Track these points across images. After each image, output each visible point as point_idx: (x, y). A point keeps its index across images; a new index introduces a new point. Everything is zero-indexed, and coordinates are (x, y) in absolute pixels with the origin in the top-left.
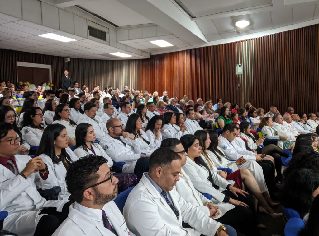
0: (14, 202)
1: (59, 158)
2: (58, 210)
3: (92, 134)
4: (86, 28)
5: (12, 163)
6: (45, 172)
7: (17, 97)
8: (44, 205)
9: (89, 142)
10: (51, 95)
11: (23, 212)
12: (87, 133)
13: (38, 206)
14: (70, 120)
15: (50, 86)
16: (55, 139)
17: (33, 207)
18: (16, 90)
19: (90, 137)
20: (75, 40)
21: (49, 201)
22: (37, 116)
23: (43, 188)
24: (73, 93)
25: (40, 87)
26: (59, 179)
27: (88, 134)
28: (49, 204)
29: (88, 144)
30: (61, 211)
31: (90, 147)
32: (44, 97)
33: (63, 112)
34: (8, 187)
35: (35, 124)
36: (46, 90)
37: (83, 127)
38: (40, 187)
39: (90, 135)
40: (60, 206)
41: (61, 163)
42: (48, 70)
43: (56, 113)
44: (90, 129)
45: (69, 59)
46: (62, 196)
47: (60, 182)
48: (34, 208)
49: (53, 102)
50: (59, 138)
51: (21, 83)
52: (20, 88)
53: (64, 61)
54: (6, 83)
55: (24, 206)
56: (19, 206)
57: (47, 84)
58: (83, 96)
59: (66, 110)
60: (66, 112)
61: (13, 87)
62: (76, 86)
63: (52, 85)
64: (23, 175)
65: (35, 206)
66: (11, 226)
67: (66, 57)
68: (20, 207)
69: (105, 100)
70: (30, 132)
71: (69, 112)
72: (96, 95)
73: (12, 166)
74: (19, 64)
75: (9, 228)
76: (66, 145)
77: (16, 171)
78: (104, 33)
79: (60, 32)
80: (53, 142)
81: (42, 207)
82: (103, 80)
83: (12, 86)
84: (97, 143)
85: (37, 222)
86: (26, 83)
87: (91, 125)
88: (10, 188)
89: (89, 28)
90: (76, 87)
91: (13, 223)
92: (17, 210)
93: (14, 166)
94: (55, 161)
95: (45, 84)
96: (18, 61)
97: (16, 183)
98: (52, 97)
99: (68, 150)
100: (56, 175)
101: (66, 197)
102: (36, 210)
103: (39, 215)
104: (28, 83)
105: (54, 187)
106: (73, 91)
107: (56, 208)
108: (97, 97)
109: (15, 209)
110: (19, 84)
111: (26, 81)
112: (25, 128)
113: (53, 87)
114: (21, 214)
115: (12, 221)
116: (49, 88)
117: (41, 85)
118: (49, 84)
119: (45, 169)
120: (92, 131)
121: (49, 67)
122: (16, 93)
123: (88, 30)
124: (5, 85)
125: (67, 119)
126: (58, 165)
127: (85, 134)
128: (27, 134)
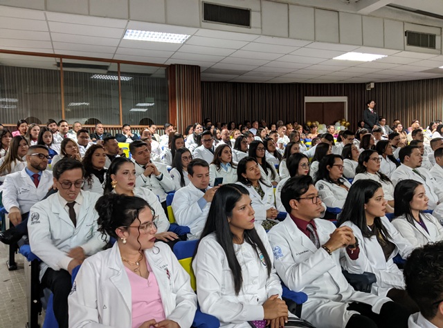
0: (314, 284)
1: (371, 230)
2: (373, 310)
3: (423, 199)
4: (402, 34)
5: (312, 230)
6: (355, 249)
7: (305, 142)
8: (352, 297)
9: (417, 210)
10: (349, 136)
11: (325, 300)
12: (414, 196)
13: (345, 296)
14: (380, 173)
15: (345, 125)
16: (367, 201)
17: (337, 296)
18: (303, 132)
19: (417, 202)
20: (383, 56)
21: (359, 292)
22: (334, 167)
23: (350, 271)
24: (379, 133)
25: (332, 127)
26: (372, 261)
27: (416, 198)
28: (359, 296)
29: (415, 214)
30: (379, 313)
31: (418, 219)
32: (339, 140)
33: (371, 161)
34: (308, 262)
35: (332, 177)
36: (341, 132)
37: (407, 185)
38: (345, 268)
39: (419, 199)
40: (377, 304)
41: (374, 237)
42: (343, 103)
43: (360, 163)
44: (419, 190)
45: (372, 86)
46: (376, 288)
47: (372, 266)
48: (339, 299)
49: (352, 146)
50: (373, 201)
51: (309, 123)
52: (307, 130)
53: (365, 88)
54: (293, 125)
55: (326, 292)
56: (320, 290)
57: (341, 122)
58: (396, 137)
59: (375, 159)
60: (374, 162)
61: (301, 129)
62: (382, 122)
63: (348, 124)
64: (327, 249)
65: (341, 296)
66: (310, 314)
67: (369, 83)
68: (321, 292)
69: (434, 143)
70: (326, 188)
71: (378, 162)
72: (417, 135)
73: (312, 233)
74: (308, 99)
75: (308, 317)
76: (382, 212)
77: (316, 241)
78: (433, 37)
79: (363, 48)
80: (364, 206)
81: (350, 299)
82: (426, 111)
83: (299, 128)
84: (429, 214)
85: (345, 321)
86: (314, 124)
87: (421, 184)
88: (311, 264)
89: (407, 34)
90: (382, 125)
91: (312, 311)
92: (317, 295)
93: (314, 233)
94: (366, 234)
95: (338, 123)
96: (307, 96)
97: (318, 258)
98: (350, 139)
99: (385, 220)
100: (367, 255)
101: (383, 291)
102: (342, 302)
103: (348, 311)
104: (318, 123)
105: (365, 272)
106: (379, 130)
107: (371, 307)
108: (419, 138)
109: (315, 293)
110: (306, 124)
111: (315, 121)
112: (320, 182)
113: (348, 127)
114: (323, 303)
115: (312, 308)
116: (343, 128)
117: (334, 124)
118: (344, 122)
119: (355, 245)
120: (422, 193)
121: (344, 99)
122: (303, 136)
123: (406, 37)
124: (291, 127)
125: (374, 172)
126: (370, 240)
127: (410, 197)
128: (322, 190)
